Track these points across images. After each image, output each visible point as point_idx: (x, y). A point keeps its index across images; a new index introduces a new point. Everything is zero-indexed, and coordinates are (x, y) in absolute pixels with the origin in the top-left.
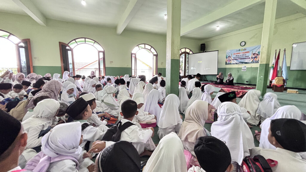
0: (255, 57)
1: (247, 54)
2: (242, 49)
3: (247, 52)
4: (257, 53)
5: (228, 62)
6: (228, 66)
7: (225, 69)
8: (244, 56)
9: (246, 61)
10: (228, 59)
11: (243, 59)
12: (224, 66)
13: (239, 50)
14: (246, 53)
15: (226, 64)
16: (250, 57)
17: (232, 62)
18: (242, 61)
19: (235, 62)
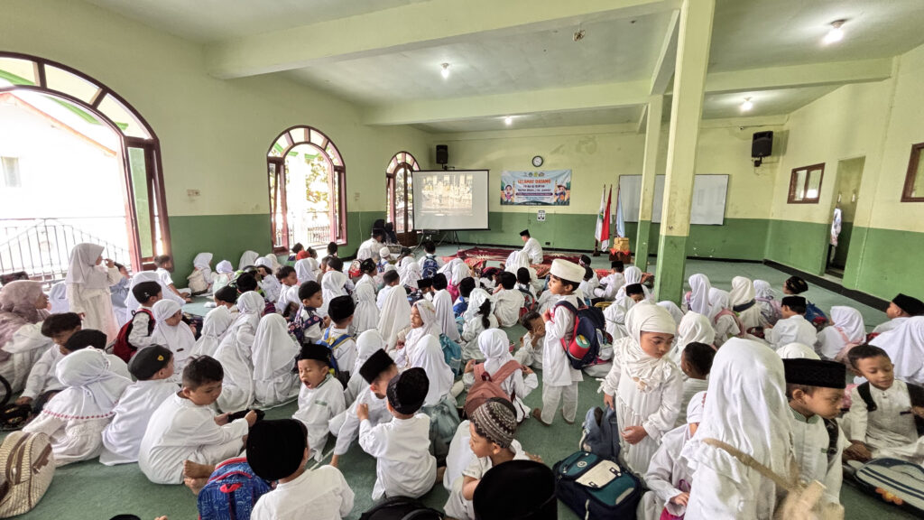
0: (562, 193)
1: (547, 186)
2: (536, 173)
3: (547, 181)
4: (564, 185)
5: (505, 200)
6: (506, 209)
7: (501, 214)
8: (541, 189)
9: (546, 200)
10: (506, 192)
11: (539, 194)
12: (498, 208)
13: (531, 174)
14: (544, 182)
15: (502, 203)
16: (553, 191)
17: (516, 199)
18: (538, 198)
19: (522, 199)
